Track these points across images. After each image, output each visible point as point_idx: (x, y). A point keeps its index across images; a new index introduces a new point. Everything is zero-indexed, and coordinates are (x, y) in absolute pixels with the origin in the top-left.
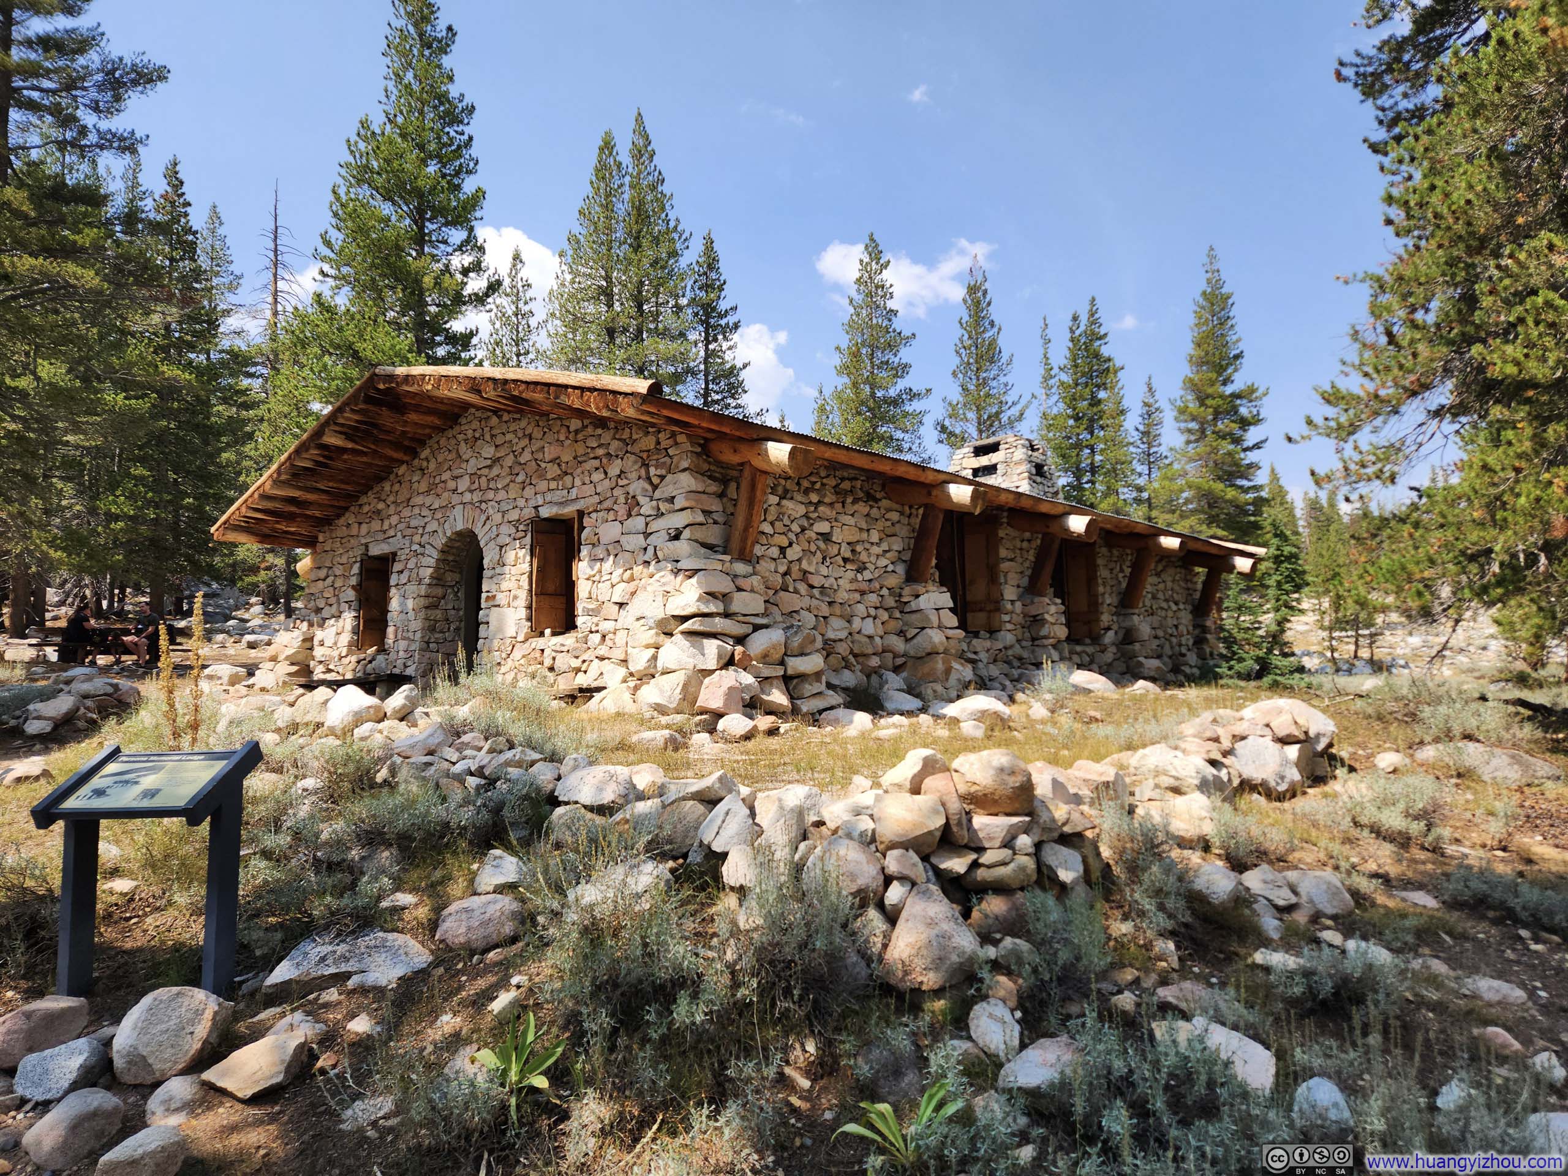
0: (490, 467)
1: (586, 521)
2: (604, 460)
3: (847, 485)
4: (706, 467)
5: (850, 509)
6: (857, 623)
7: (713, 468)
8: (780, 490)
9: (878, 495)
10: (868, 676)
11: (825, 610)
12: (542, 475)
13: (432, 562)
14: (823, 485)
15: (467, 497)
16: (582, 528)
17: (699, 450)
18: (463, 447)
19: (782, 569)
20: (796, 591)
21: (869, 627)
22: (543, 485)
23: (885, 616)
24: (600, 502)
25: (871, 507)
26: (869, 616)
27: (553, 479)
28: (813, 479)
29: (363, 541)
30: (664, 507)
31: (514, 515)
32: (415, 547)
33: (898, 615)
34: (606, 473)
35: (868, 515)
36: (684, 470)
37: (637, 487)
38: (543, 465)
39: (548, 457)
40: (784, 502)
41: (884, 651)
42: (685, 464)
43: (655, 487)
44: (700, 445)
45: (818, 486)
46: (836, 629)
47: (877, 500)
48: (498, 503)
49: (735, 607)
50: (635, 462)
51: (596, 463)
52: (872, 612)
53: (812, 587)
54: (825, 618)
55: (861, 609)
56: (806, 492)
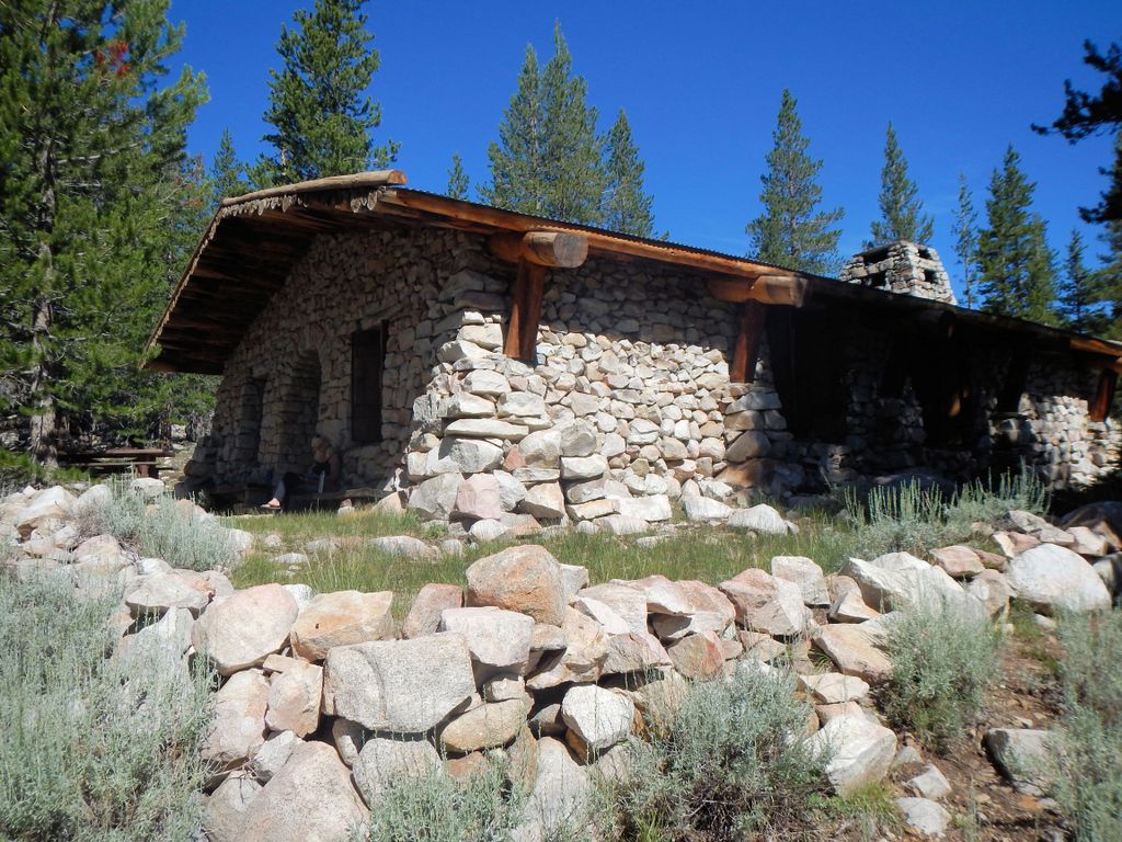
0: (328, 287)
1: (391, 331)
2: (405, 269)
3: (659, 282)
4: (487, 265)
5: (664, 307)
6: (667, 426)
7: (495, 266)
8: (577, 288)
9: (699, 293)
10: (683, 483)
11: (629, 411)
12: (362, 288)
13: (288, 381)
14: (631, 282)
15: (313, 317)
16: (386, 336)
17: (479, 248)
18: (312, 272)
19: (577, 369)
20: (594, 392)
21: (682, 429)
22: (362, 299)
23: (703, 418)
24: (401, 311)
25: (690, 305)
26: (684, 418)
27: (370, 292)
28: (618, 276)
29: (249, 365)
30: (446, 308)
31: (343, 331)
32: (280, 367)
33: (719, 416)
34: (406, 281)
35: (686, 313)
36: (462, 270)
37: (427, 290)
38: (364, 280)
39: (367, 271)
40: (583, 301)
41: (701, 456)
42: (463, 263)
43: (440, 288)
44: (480, 243)
45: (625, 283)
46: (643, 430)
47: (695, 297)
48: (333, 319)
49: (509, 407)
50: (427, 267)
51: (399, 272)
52: (689, 414)
53: (613, 388)
54: (629, 420)
55: (674, 411)
56: (610, 290)
